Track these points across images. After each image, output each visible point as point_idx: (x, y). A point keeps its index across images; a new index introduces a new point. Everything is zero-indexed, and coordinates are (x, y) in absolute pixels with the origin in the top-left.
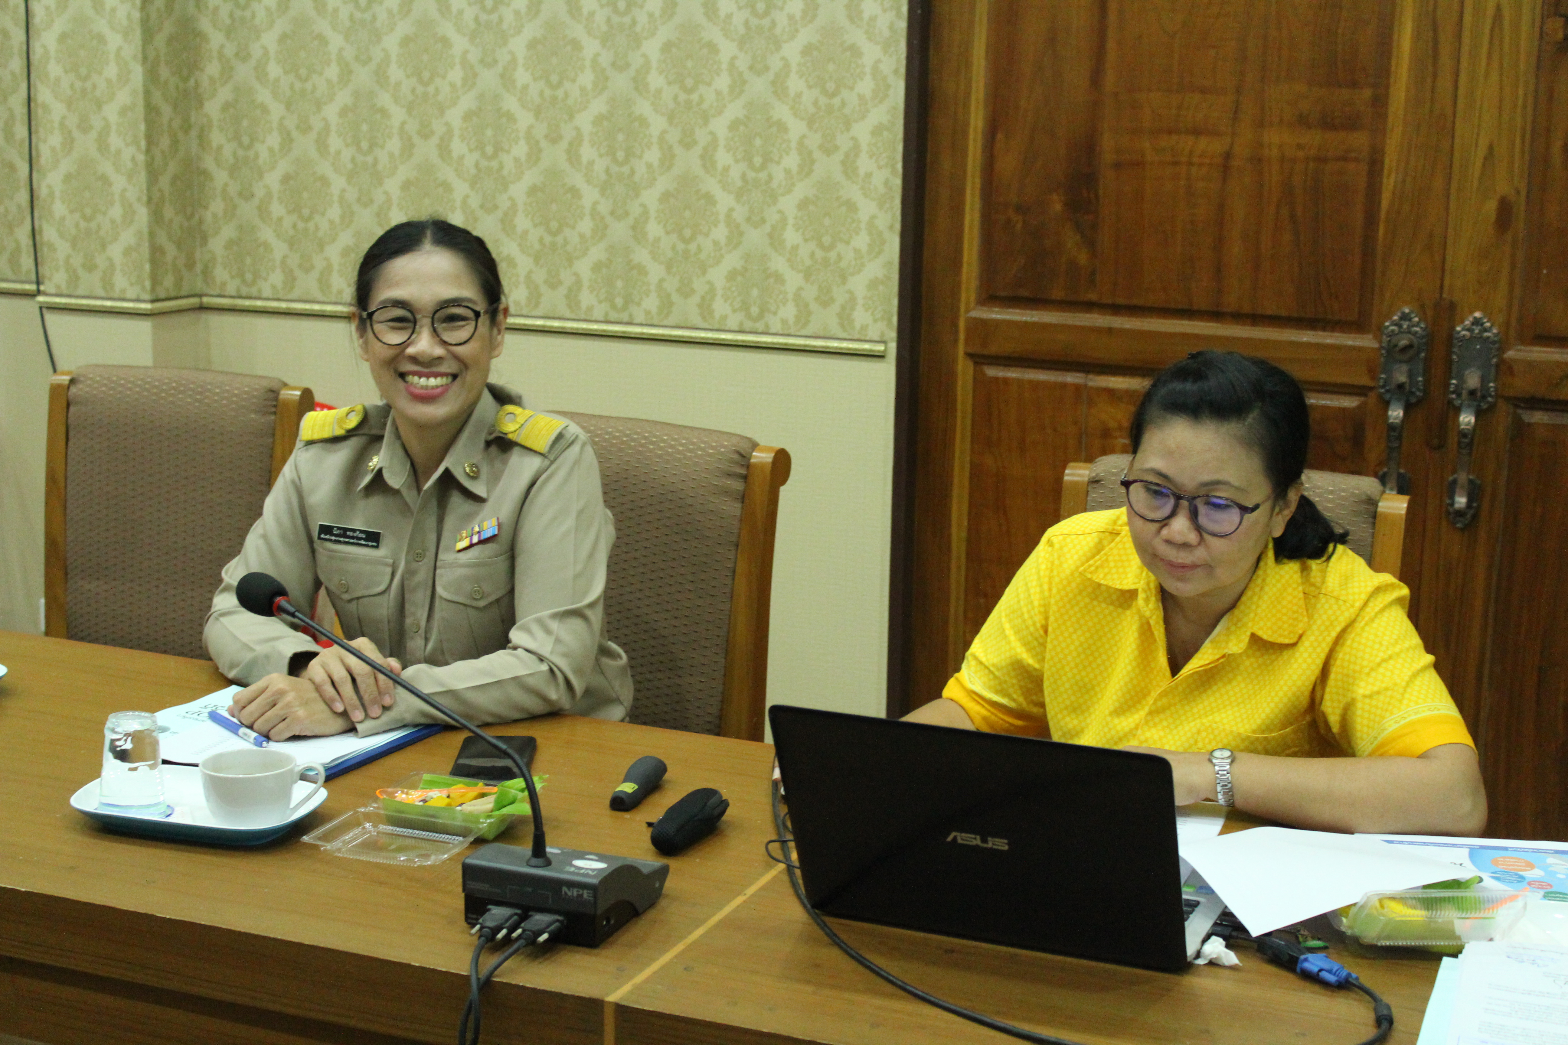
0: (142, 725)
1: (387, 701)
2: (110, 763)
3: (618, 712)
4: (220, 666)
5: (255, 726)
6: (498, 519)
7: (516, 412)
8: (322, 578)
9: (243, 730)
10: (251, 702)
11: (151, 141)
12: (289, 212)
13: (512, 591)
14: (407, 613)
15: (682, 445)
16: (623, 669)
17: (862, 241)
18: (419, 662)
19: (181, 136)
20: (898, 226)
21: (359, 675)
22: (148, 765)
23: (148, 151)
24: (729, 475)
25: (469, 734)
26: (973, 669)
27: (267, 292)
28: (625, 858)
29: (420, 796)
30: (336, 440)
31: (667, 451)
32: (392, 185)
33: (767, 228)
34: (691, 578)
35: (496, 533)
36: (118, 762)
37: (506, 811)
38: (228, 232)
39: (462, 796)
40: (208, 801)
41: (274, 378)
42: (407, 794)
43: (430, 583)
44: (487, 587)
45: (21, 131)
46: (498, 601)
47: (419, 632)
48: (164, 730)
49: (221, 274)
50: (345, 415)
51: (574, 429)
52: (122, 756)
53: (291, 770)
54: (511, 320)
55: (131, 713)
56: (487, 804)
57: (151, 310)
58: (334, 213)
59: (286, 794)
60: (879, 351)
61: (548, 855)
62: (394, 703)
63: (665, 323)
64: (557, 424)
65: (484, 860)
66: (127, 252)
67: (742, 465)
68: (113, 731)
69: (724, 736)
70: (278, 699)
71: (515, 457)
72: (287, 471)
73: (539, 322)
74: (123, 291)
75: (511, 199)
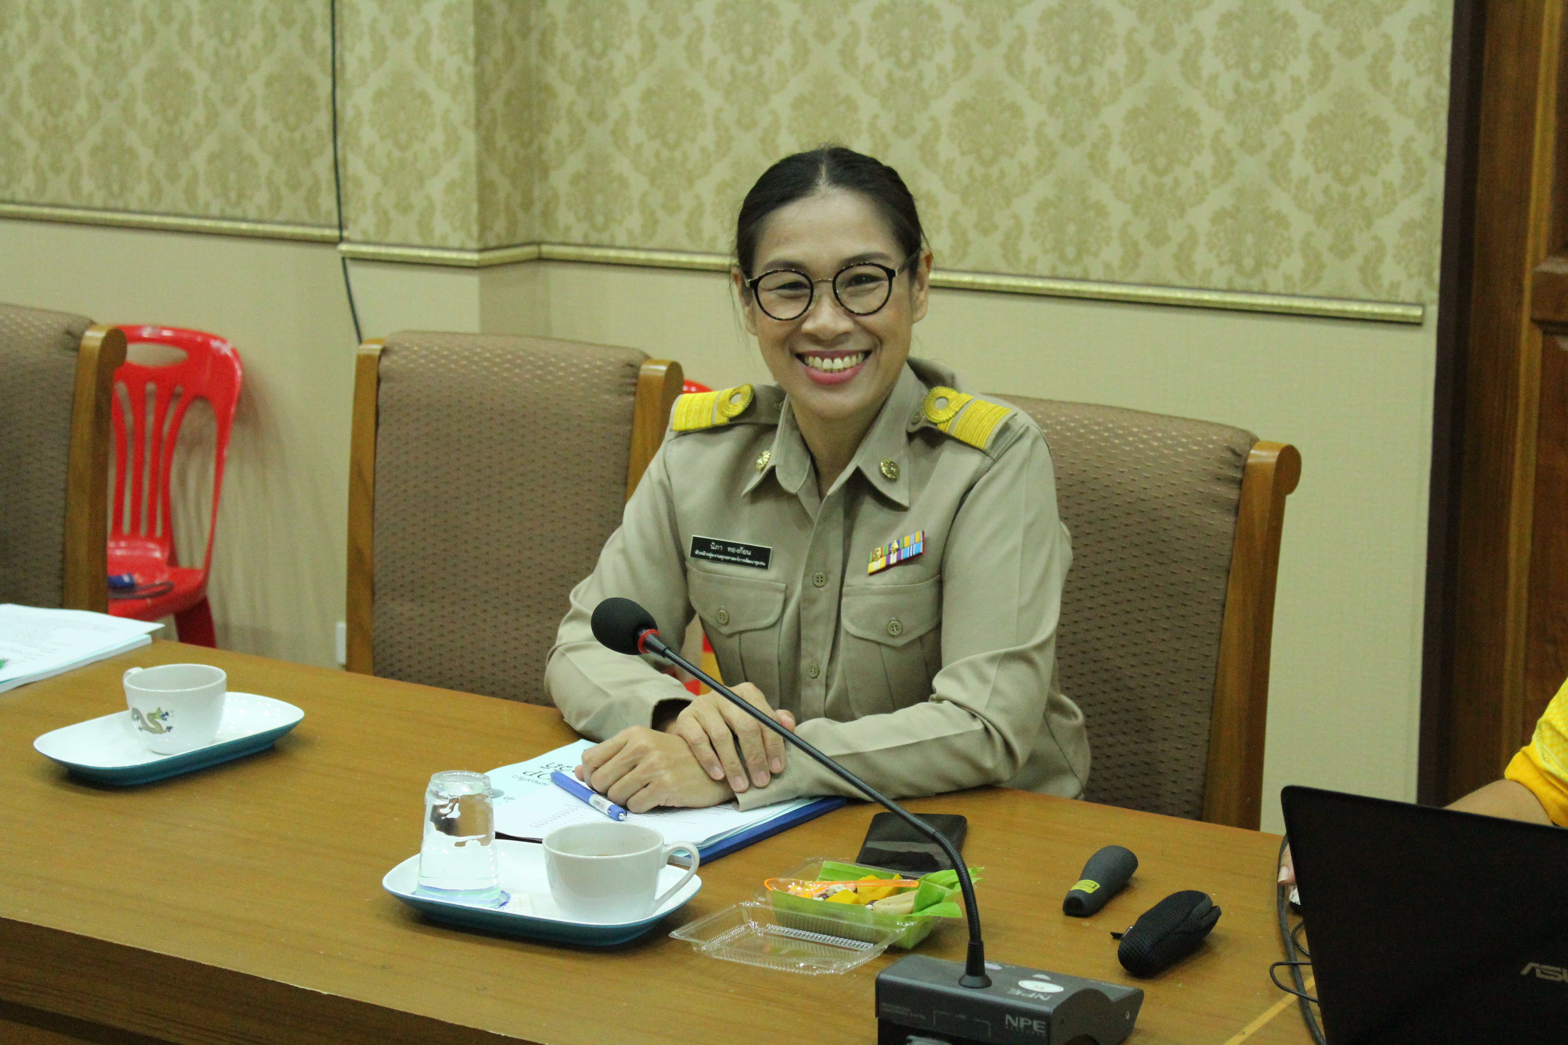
0: (471, 787)
1: (776, 767)
2: (432, 835)
3: (1071, 786)
4: (566, 715)
5: (610, 794)
6: (923, 533)
7: (949, 397)
8: (696, 606)
9: (594, 798)
10: (605, 762)
11: (481, 49)
12: (651, 138)
13: (938, 628)
14: (803, 653)
15: (1157, 439)
16: (1078, 730)
17: (1393, 171)
18: (816, 715)
19: (517, 41)
20: (1443, 151)
21: (742, 731)
22: (478, 840)
23: (477, 61)
24: (1219, 479)
25: (878, 810)
26: (1548, 741)
27: (622, 239)
28: (1085, 980)
29: (820, 889)
30: (715, 430)
31: (1137, 447)
32: (781, 103)
33: (1267, 154)
34: (1166, 613)
35: (921, 551)
36: (442, 834)
37: (930, 912)
38: (574, 163)
39: (873, 891)
40: (552, 887)
41: (634, 349)
42: (803, 886)
43: (834, 615)
44: (908, 621)
45: (323, 38)
46: (921, 638)
47: (819, 677)
48: (497, 794)
49: (565, 217)
50: (728, 398)
51: (1024, 419)
52: (448, 826)
53: (658, 851)
54: (932, 276)
55: (458, 773)
56: (905, 902)
57: (478, 261)
58: (707, 138)
59: (651, 882)
60: (1415, 317)
61: (987, 973)
62: (785, 768)
63: (1131, 279)
64: (999, 413)
65: (902, 976)
66: (451, 188)
67: (1237, 467)
68: (437, 795)
69: (1208, 820)
70: (639, 759)
71: (947, 455)
72: (654, 467)
73: (967, 278)
74: (445, 237)
75: (932, 119)
